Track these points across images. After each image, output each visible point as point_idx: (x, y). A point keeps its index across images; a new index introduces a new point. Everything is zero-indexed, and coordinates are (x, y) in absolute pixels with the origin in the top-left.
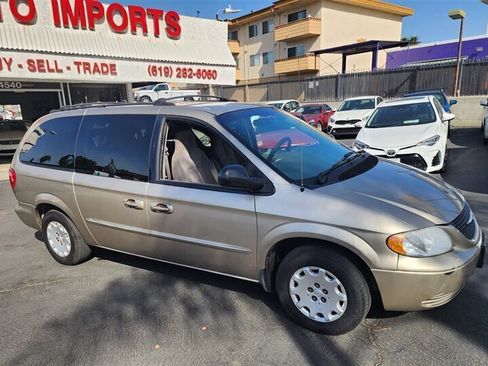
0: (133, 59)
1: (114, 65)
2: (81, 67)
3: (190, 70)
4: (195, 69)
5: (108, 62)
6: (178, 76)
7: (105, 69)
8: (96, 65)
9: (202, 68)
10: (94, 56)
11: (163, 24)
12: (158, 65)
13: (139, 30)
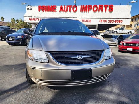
0: (96, 18)
1: (91, 20)
2: (83, 21)
3: (113, 20)
4: (115, 20)
5: (89, 19)
6: (109, 22)
7: (88, 21)
8: (86, 20)
9: (117, 20)
10: (86, 18)
11: (108, 9)
12: (103, 20)
13: (100, 11)
